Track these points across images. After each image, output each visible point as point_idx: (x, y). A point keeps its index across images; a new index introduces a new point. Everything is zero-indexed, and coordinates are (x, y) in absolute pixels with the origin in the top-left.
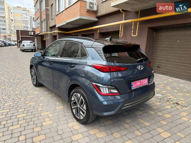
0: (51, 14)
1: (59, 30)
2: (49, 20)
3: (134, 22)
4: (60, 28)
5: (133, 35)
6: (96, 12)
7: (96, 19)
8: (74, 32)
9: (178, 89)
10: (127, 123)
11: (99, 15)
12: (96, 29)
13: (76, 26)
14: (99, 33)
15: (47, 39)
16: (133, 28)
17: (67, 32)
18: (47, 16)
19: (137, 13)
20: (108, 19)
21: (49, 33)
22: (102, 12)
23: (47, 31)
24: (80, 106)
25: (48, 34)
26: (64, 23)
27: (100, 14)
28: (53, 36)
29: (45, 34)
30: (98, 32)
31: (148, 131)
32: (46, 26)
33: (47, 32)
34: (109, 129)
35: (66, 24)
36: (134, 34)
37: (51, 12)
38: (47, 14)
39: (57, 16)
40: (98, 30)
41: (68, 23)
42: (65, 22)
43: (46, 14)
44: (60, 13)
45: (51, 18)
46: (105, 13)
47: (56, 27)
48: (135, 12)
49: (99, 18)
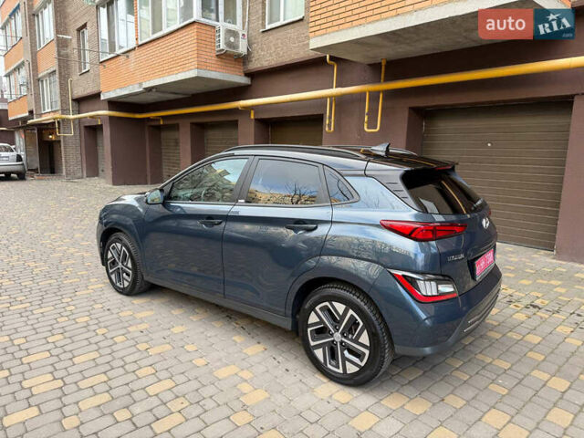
0: (80, 56)
1: (109, 110)
2: (69, 75)
3: (370, 92)
4: (114, 104)
5: (368, 128)
6: (243, 60)
7: (244, 80)
8: (162, 117)
9: (512, 268)
10: (457, 369)
11: (255, 66)
12: (247, 110)
13: (172, 97)
14: (255, 119)
15: (65, 137)
16: (369, 109)
17: (138, 116)
18: (63, 61)
19: (375, 67)
20: (283, 81)
21: (71, 117)
22: (263, 60)
23: (64, 111)
24: (345, 337)
25: (69, 120)
26: (137, 89)
27: (259, 65)
28: (86, 127)
29: (58, 122)
30: (252, 117)
31: (518, 381)
32: (62, 95)
33: (63, 114)
34: (427, 389)
35: (141, 90)
36: (372, 124)
37: (79, 52)
38: (62, 56)
39: (104, 64)
40: (252, 112)
41: (149, 90)
42: (141, 84)
43: (59, 55)
44: (118, 56)
45: (80, 69)
46: (273, 63)
47: (102, 98)
48: (370, 65)
49: (252, 75)
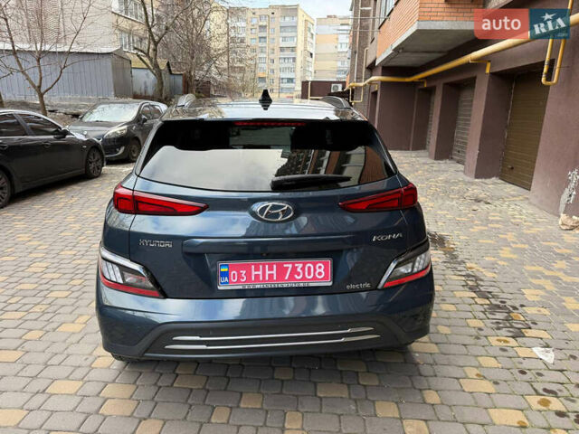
1: (383, 75)
2: (366, 45)
8: (426, 78)
12: (481, 61)
14: (492, 73)
17: (407, 80)
21: (362, 84)
23: (358, 79)
30: (488, 71)
33: (357, 82)
35: (392, 51)
39: (380, 30)
40: (489, 65)
42: (392, 46)
44: (385, 19)
47: (376, 63)
